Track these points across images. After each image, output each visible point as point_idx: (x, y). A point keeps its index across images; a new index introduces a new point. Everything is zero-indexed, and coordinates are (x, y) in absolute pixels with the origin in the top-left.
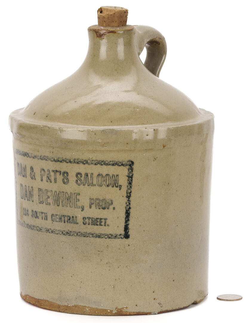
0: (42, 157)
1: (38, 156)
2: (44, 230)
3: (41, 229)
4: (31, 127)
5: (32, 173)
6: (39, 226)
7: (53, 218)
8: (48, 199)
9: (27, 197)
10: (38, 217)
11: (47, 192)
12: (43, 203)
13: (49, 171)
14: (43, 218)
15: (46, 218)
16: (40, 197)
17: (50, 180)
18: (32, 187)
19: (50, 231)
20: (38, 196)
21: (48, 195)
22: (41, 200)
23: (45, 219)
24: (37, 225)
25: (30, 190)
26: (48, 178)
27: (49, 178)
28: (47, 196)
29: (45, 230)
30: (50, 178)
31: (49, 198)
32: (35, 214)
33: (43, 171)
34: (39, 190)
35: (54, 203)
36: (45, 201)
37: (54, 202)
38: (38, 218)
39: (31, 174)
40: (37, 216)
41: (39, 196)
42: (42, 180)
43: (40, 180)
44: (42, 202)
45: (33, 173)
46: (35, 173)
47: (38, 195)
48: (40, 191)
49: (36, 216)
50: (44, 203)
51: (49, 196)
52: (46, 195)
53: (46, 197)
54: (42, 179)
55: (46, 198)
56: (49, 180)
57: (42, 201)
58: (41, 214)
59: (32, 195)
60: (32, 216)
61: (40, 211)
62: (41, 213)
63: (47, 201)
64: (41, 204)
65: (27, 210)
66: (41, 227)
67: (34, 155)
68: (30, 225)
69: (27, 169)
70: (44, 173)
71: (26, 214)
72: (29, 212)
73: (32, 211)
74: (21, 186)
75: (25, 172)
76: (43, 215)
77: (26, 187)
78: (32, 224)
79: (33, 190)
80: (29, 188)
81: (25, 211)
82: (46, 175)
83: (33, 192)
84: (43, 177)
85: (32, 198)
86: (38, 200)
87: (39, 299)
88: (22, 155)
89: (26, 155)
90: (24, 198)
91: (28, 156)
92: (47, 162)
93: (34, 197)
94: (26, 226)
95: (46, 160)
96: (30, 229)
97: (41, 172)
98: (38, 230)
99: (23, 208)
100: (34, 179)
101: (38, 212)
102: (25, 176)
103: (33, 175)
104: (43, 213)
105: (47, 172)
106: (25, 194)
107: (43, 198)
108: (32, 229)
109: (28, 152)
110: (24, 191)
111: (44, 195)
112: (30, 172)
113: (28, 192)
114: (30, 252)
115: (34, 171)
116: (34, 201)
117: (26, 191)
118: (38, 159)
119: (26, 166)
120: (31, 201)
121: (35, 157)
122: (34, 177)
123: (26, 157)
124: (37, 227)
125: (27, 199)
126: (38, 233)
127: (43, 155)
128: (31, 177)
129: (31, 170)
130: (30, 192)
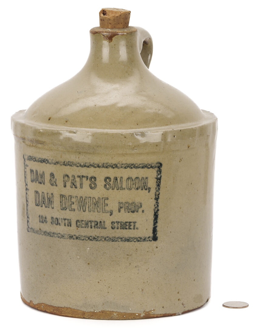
0: (65, 163)
1: (61, 162)
2: (66, 236)
3: (64, 236)
4: (52, 133)
5: (52, 179)
6: (61, 233)
7: (78, 223)
8: (72, 205)
9: (44, 204)
10: (60, 224)
11: (71, 198)
12: (66, 210)
13: (73, 176)
14: (66, 225)
15: (69, 224)
16: (62, 203)
17: (75, 185)
18: (52, 194)
19: (75, 237)
20: (60, 203)
22: (64, 207)
23: (68, 225)
24: (58, 232)
25: (49, 197)
26: (72, 184)
28: (71, 202)
29: (69, 236)
30: (75, 184)
31: (73, 204)
32: (55, 221)
33: (66, 177)
34: (62, 196)
35: (79, 209)
36: (68, 208)
38: (60, 225)
39: (52, 181)
40: (58, 223)
41: (61, 202)
42: (65, 186)
43: (63, 186)
44: (65, 209)
45: (54, 179)
46: (56, 180)
47: (60, 201)
48: (62, 197)
49: (57, 223)
50: (68, 210)
51: (73, 202)
52: (70, 201)
53: (70, 203)
54: (66, 186)
55: (70, 204)
56: (74, 186)
57: (65, 207)
58: (63, 220)
59: (51, 202)
60: (52, 223)
61: (63, 218)
62: (63, 219)
63: (71, 207)
64: (64, 211)
65: (44, 217)
66: (64, 234)
67: (56, 161)
68: (48, 232)
69: (45, 176)
70: (68, 179)
71: (44, 221)
72: (47, 219)
73: (52, 218)
74: (36, 193)
75: (43, 178)
76: (66, 221)
77: (43, 194)
78: (51, 231)
79: (53, 196)
80: (48, 195)
81: (41, 218)
82: (70, 181)
83: (53, 199)
84: (67, 183)
85: (52, 205)
86: (60, 207)
87: (58, 307)
88: (39, 162)
89: (44, 161)
90: (40, 206)
91: (47, 162)
92: (72, 167)
93: (55, 203)
94: (43, 233)
95: (71, 166)
96: (48, 236)
97: (64, 178)
98: (59, 237)
99: (39, 215)
100: (55, 185)
101: (59, 218)
102: (43, 182)
103: (54, 182)
104: (66, 219)
105: (71, 178)
106: (42, 201)
107: (66, 204)
108: (51, 236)
109: (47, 158)
110: (41, 198)
111: (68, 201)
112: (49, 178)
113: (46, 198)
114: (47, 260)
115: (55, 178)
116: (54, 208)
117: (43, 198)
118: (61, 165)
119: (43, 172)
120: (51, 208)
121: (56, 163)
122: (54, 183)
123: (44, 163)
124: (58, 234)
125: (45, 205)
126: (59, 240)
127: (67, 161)
128: (50, 184)
129: (50, 177)
130: (49, 198)
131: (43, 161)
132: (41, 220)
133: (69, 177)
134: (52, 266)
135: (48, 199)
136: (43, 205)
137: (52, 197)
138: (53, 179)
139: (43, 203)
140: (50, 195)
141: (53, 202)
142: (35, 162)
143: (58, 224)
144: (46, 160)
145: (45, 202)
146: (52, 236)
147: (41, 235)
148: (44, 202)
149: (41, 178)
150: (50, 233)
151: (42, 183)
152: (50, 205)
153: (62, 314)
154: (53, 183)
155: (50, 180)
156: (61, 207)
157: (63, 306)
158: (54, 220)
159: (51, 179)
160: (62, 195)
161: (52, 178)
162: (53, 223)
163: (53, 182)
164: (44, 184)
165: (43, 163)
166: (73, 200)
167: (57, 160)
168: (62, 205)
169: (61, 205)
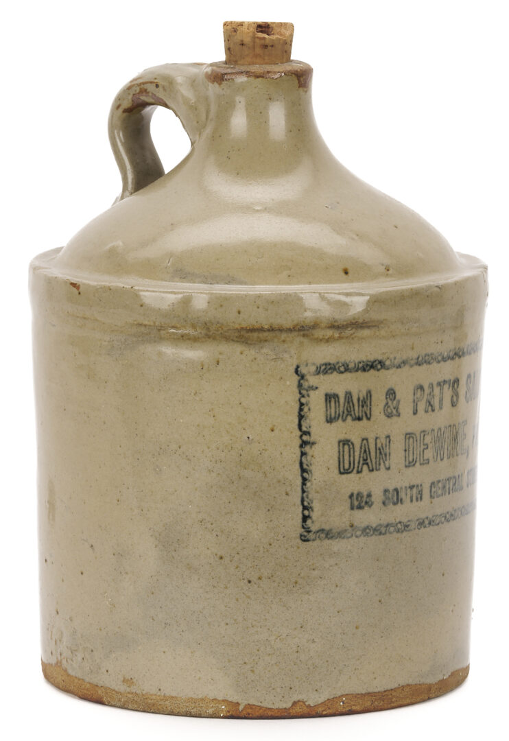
0: (420, 359)
1: (412, 359)
2: (413, 525)
3: (407, 526)
4: (403, 296)
5: (390, 403)
6: (402, 521)
7: (433, 490)
8: (425, 451)
9: (367, 464)
10: (401, 500)
11: (424, 435)
12: (414, 465)
13: (431, 386)
14: (414, 498)
15: (419, 496)
16: (407, 452)
17: (432, 406)
18: (388, 437)
19: (427, 522)
20: (404, 452)
21: (426, 442)
22: (411, 459)
23: (417, 500)
24: (398, 521)
25: (379, 445)
26: (428, 404)
27: (430, 403)
28: (424, 445)
29: (417, 522)
30: (432, 403)
31: (427, 448)
32: (393, 496)
33: (419, 390)
34: (408, 436)
35: (435, 457)
36: (418, 459)
37: (435, 454)
38: (402, 503)
39: (389, 407)
40: (397, 499)
41: (405, 450)
42: (415, 413)
43: (411, 412)
44: (412, 464)
45: (395, 402)
46: (399, 401)
47: (404, 448)
48: (409, 438)
49: (395, 500)
50: (418, 464)
51: (427, 445)
52: (422, 443)
53: (422, 447)
54: (417, 410)
55: (422, 450)
56: (430, 408)
57: (413, 460)
58: (409, 490)
59: (386, 455)
60: (384, 503)
61: (408, 485)
62: (410, 487)
63: (423, 457)
64: (411, 468)
65: (365, 494)
66: (409, 521)
67: (400, 361)
68: (374, 526)
69: (373, 398)
70: (421, 395)
71: (363, 504)
72: (373, 499)
73: (386, 491)
74: (344, 444)
75: (367, 406)
76: (415, 490)
77: (365, 441)
78: (382, 522)
79: (389, 442)
80: (378, 441)
81: (357, 499)
82: (426, 397)
83: (389, 448)
84: (419, 403)
85: (387, 463)
86: (404, 462)
87: (385, 691)
88: (357, 371)
89: (372, 367)
90: (355, 471)
91: (379, 367)
92: (431, 366)
93: (393, 456)
94: (359, 533)
95: (429, 363)
96: (374, 537)
97: (414, 394)
98: (398, 531)
99: (349, 494)
100: (396, 415)
101: (401, 488)
102: (366, 415)
103: (394, 408)
104: (414, 486)
105: (427, 391)
106: (361, 459)
107: (415, 452)
108: (380, 534)
109: (380, 358)
110: (357, 454)
111: (419, 444)
112: (384, 402)
113: (371, 451)
114: (369, 591)
115: (397, 398)
116: (391, 467)
117: (365, 451)
118: (411, 366)
119: (369, 393)
120: (384, 468)
121: (403, 365)
122: (394, 411)
123: (372, 371)
124: (397, 524)
125: (369, 468)
126: (398, 539)
127: (423, 353)
128: (385, 414)
129: (387, 398)
130: (380, 449)
131: (368, 368)
132: (356, 503)
133: (424, 390)
134: (380, 601)
135: (378, 451)
136: (365, 467)
137: (388, 444)
138: (392, 403)
139: (363, 464)
140: (383, 440)
141: (390, 454)
142: (347, 375)
143: (399, 501)
144: (377, 362)
145: (369, 461)
146: (383, 531)
147: (354, 537)
148: (367, 460)
149: (363, 406)
150: (379, 528)
151: (364, 418)
152: (382, 464)
153: (392, 705)
154: (392, 412)
155: (385, 406)
156: (406, 461)
157: (396, 686)
158: (390, 496)
159: (387, 404)
160: (409, 434)
161: (391, 400)
162: (387, 501)
163: (392, 407)
164: (369, 419)
165: (368, 370)
166: (428, 439)
167: (404, 358)
168: (407, 455)
169: (406, 457)
